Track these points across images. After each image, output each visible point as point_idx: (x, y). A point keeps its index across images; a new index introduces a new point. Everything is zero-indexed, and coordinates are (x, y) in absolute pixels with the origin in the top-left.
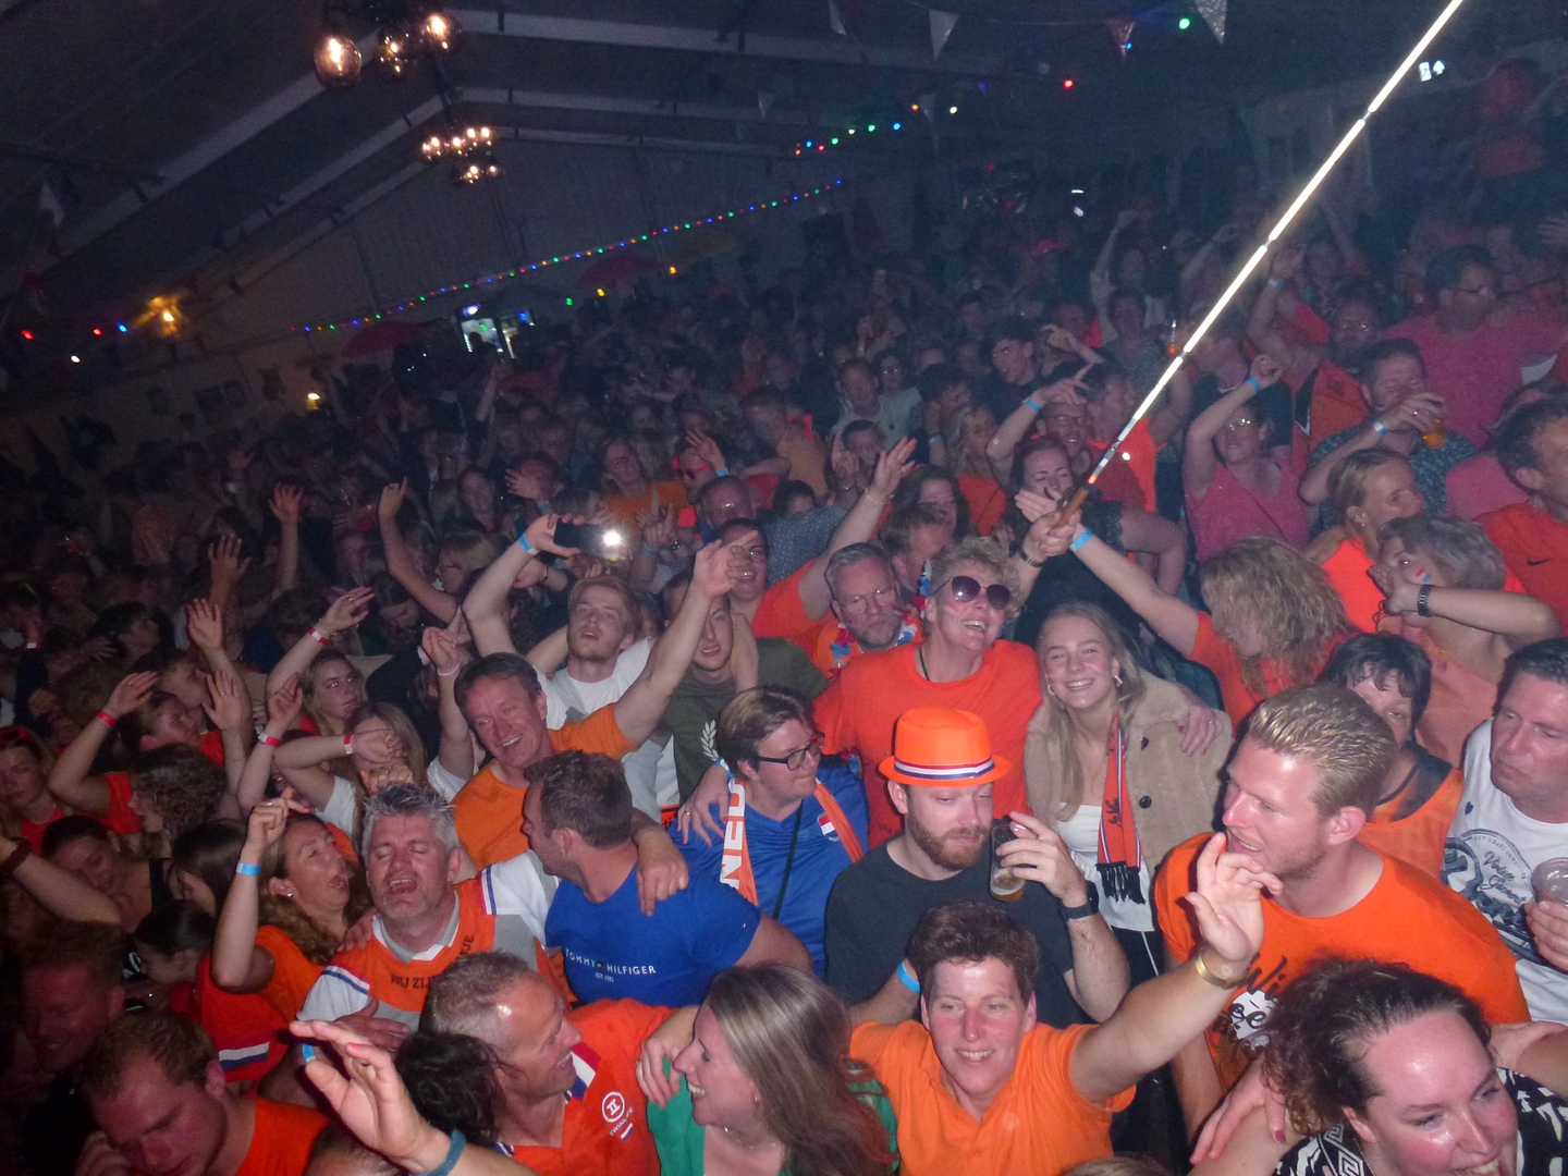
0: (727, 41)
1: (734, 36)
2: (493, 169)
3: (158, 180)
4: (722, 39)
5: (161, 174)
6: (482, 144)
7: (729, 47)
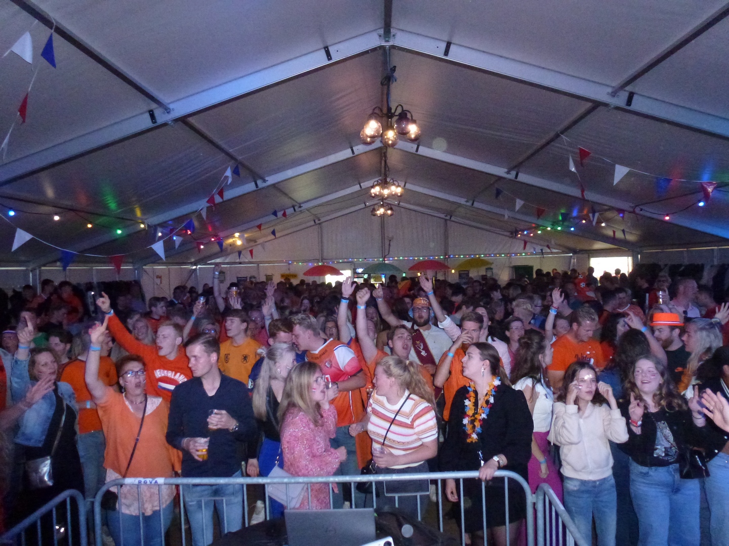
0: (510, 174)
1: (514, 173)
2: (389, 212)
3: (265, 181)
4: (508, 173)
5: (267, 179)
6: (396, 195)
7: (512, 176)
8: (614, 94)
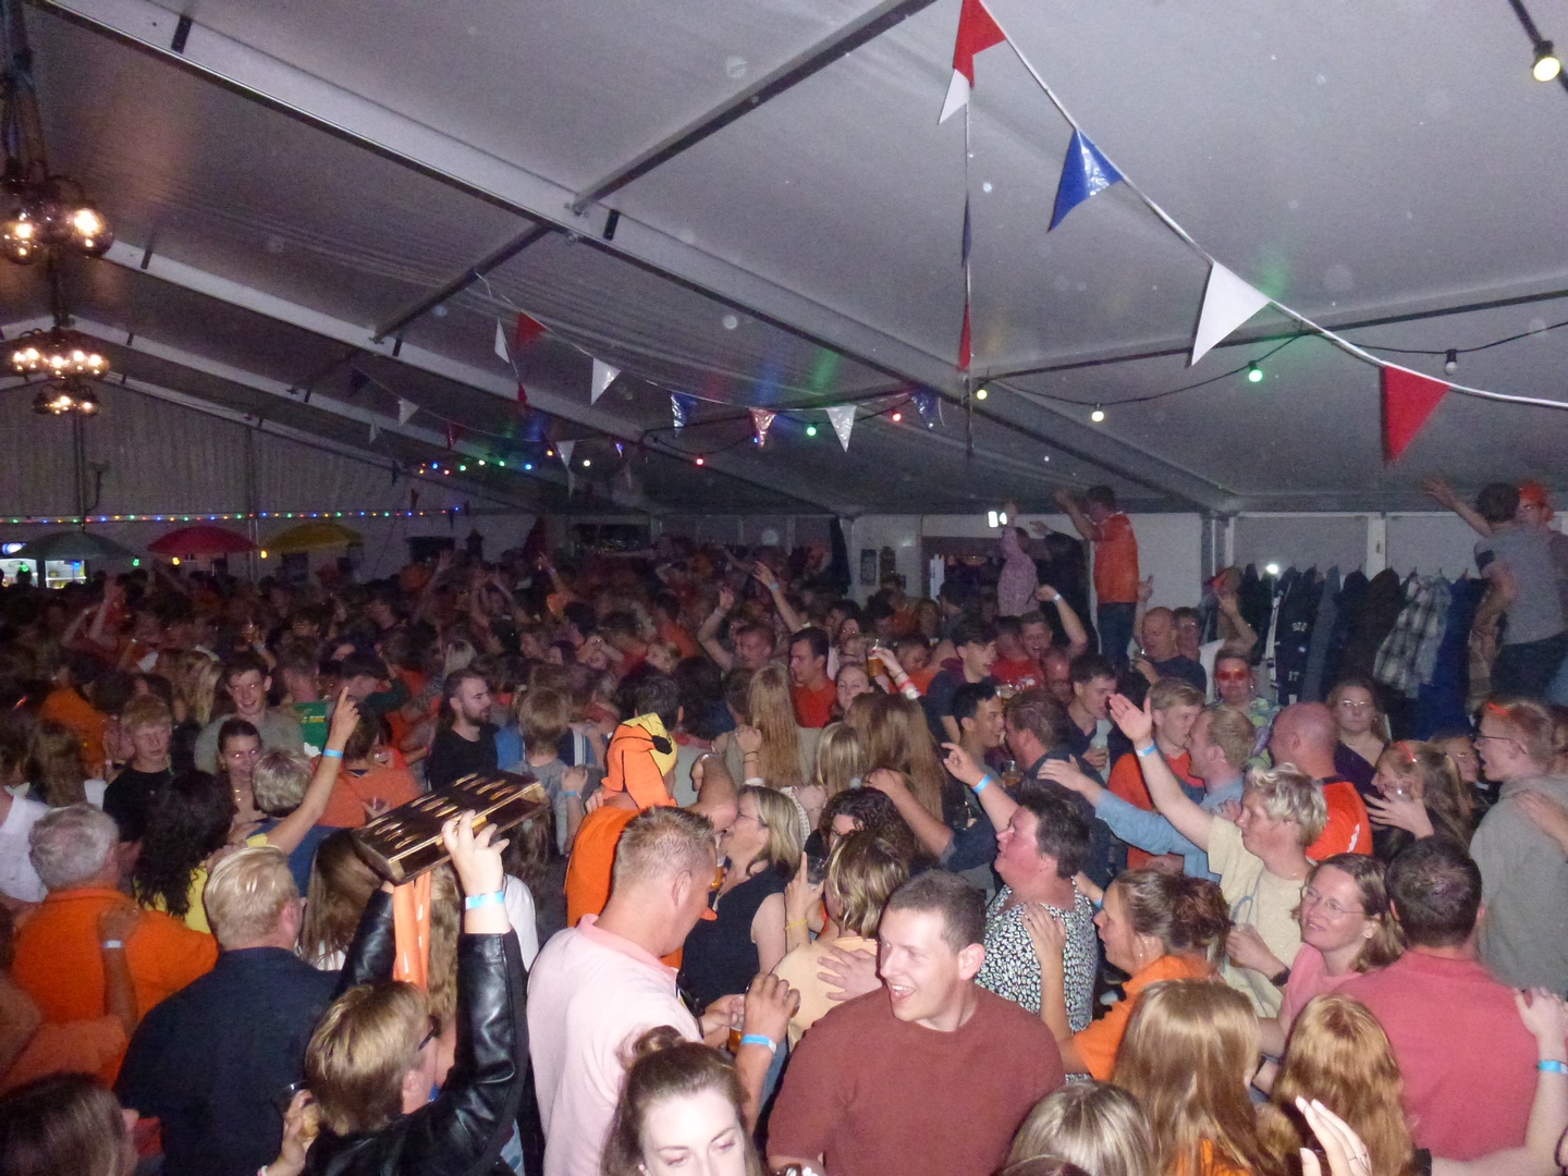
0: (381, 343)
1: (390, 342)
2: (87, 406)
4: (377, 340)
6: (88, 371)
8: (579, 210)
